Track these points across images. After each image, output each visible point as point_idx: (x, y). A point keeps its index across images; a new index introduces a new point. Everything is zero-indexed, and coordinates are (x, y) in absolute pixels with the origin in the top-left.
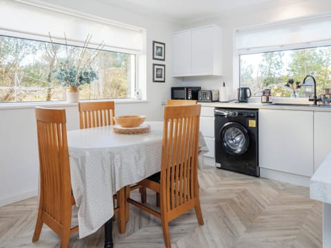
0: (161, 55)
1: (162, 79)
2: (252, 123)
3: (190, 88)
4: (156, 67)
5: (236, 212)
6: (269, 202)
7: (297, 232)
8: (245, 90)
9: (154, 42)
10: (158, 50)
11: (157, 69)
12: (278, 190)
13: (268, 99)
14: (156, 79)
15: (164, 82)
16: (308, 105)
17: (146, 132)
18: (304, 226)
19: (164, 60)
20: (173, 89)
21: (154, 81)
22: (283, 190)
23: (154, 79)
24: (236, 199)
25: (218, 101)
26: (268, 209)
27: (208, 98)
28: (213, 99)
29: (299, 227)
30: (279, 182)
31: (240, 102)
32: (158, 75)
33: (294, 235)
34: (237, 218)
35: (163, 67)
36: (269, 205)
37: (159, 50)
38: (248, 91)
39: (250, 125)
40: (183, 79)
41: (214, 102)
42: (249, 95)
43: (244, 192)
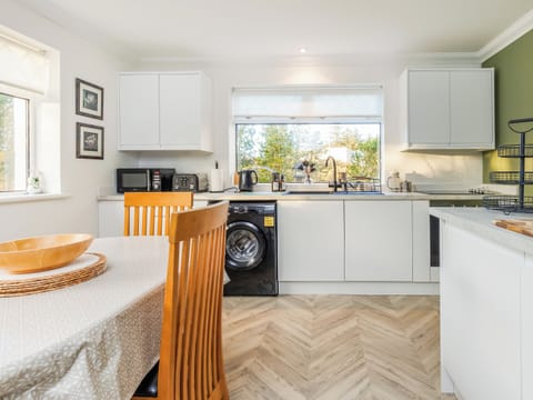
0: (96, 109)
1: (98, 154)
2: (269, 222)
3: (158, 170)
4: (83, 129)
5: (276, 372)
6: (310, 334)
7: (364, 370)
8: (248, 174)
9: (79, 82)
10: (87, 98)
11: (87, 134)
12: (309, 308)
13: (280, 186)
14: (83, 153)
15: (102, 158)
16: (327, 193)
17: (96, 275)
18: (366, 356)
19: (101, 118)
20: (120, 173)
21: (79, 156)
22: (316, 307)
23: (78, 152)
24: (264, 345)
25: (206, 191)
26: (315, 345)
27: (192, 187)
28: (200, 189)
29: (363, 360)
30: (305, 296)
31: (242, 191)
32: (88, 146)
33: (365, 377)
34: (283, 381)
35: (99, 132)
36: (312, 338)
37: (91, 98)
38: (253, 175)
39: (266, 225)
40: (139, 154)
41: (202, 191)
42: (254, 181)
43: (270, 327)
